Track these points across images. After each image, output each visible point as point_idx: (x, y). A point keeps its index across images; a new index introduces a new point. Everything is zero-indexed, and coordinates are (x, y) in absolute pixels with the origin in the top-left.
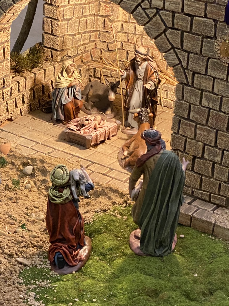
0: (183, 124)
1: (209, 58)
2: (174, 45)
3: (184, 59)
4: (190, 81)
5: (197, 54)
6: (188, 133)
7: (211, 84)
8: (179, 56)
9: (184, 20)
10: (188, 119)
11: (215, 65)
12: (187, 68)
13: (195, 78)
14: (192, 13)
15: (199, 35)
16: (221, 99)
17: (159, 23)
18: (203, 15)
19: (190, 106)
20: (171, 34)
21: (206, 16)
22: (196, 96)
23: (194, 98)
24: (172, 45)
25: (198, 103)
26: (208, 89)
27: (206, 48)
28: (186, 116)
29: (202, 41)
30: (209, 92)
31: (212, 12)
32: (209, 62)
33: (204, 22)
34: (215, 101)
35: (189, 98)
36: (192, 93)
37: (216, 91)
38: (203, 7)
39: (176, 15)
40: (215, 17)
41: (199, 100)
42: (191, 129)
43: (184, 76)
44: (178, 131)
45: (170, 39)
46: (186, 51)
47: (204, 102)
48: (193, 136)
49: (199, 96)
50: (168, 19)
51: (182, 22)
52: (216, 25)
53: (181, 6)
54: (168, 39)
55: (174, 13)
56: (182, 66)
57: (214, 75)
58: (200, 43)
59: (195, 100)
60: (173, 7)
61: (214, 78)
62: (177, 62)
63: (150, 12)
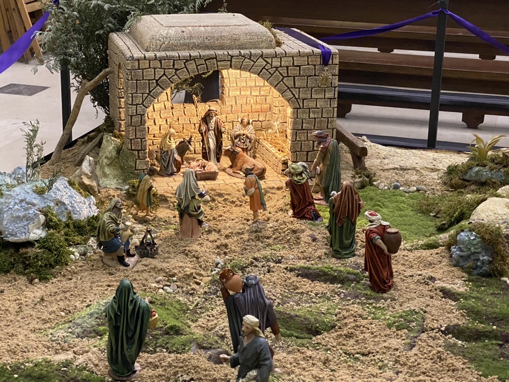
0: (299, 134)
1: (312, 88)
2: (290, 87)
3: (296, 93)
4: (301, 105)
5: (304, 88)
6: (303, 138)
7: (315, 103)
8: (293, 92)
9: (295, 69)
10: (302, 129)
11: (316, 91)
12: (299, 98)
13: (305, 103)
14: (299, 65)
15: (304, 76)
16: (322, 110)
17: (279, 76)
18: (307, 63)
19: (302, 121)
20: (287, 80)
21: (308, 64)
22: (306, 113)
23: (305, 115)
24: (287, 86)
25: (307, 117)
26: (313, 107)
27: (311, 83)
28: (300, 128)
29: (307, 79)
30: (314, 108)
31: (312, 61)
32: (313, 90)
33: (307, 68)
34: (318, 113)
35: (301, 116)
36: (304, 113)
37: (318, 106)
38: (307, 59)
39: (289, 68)
40: (314, 63)
41: (308, 115)
42: (304, 135)
43: (297, 103)
44: (296, 139)
45: (286, 84)
46: (297, 88)
47: (312, 115)
48: (306, 139)
49: (308, 113)
50: (283, 71)
51: (293, 71)
52: (315, 68)
53: (292, 62)
54: (285, 84)
55: (287, 67)
56: (295, 98)
57: (316, 97)
58: (306, 80)
59: (305, 116)
60: (287, 64)
61: (316, 99)
62: (293, 96)
63: (272, 71)
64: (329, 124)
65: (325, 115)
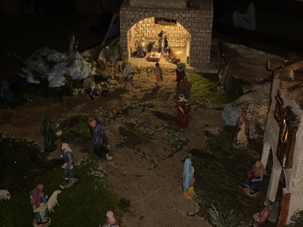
0: (193, 47)
2: (190, 26)
3: (193, 29)
4: (195, 35)
5: (197, 27)
7: (201, 34)
9: (192, 19)
10: (195, 45)
11: (202, 29)
12: (194, 32)
14: (194, 17)
15: (197, 22)
17: (185, 21)
18: (198, 17)
20: (188, 23)
22: (197, 38)
26: (200, 36)
27: (199, 25)
31: (200, 16)
32: (200, 28)
33: (198, 19)
34: (203, 38)
37: (203, 36)
38: (198, 15)
39: (190, 18)
43: (193, 34)
44: (192, 49)
46: (193, 27)
47: (199, 39)
48: (196, 49)
50: (187, 20)
53: (191, 16)
54: (188, 25)
58: (197, 24)
59: (196, 40)
60: (189, 16)
61: (202, 33)
62: (191, 30)
63: (182, 19)
64: (207, 44)
65: (205, 40)
